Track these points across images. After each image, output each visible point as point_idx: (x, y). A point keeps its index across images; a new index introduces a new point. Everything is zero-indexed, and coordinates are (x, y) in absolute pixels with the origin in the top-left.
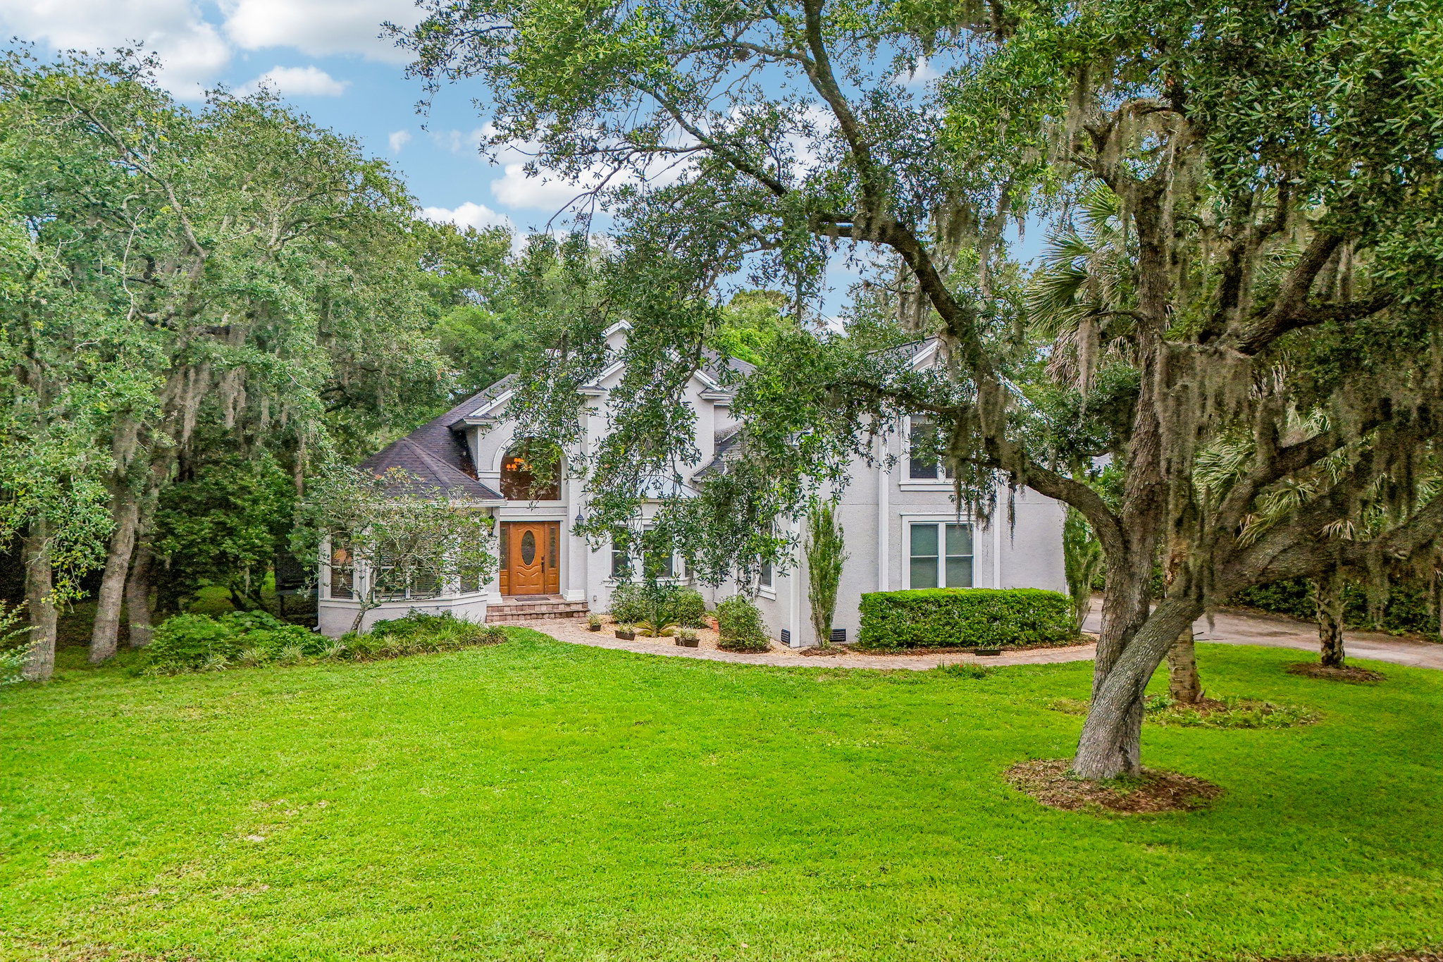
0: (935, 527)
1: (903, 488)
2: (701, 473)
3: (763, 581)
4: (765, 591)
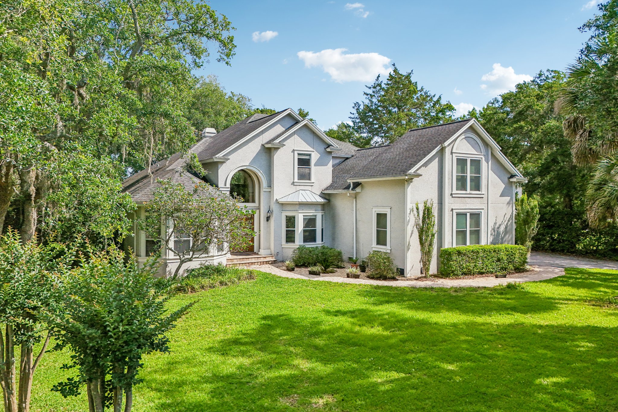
0: (466, 215)
1: (453, 196)
2: (327, 189)
3: (378, 243)
4: (381, 248)
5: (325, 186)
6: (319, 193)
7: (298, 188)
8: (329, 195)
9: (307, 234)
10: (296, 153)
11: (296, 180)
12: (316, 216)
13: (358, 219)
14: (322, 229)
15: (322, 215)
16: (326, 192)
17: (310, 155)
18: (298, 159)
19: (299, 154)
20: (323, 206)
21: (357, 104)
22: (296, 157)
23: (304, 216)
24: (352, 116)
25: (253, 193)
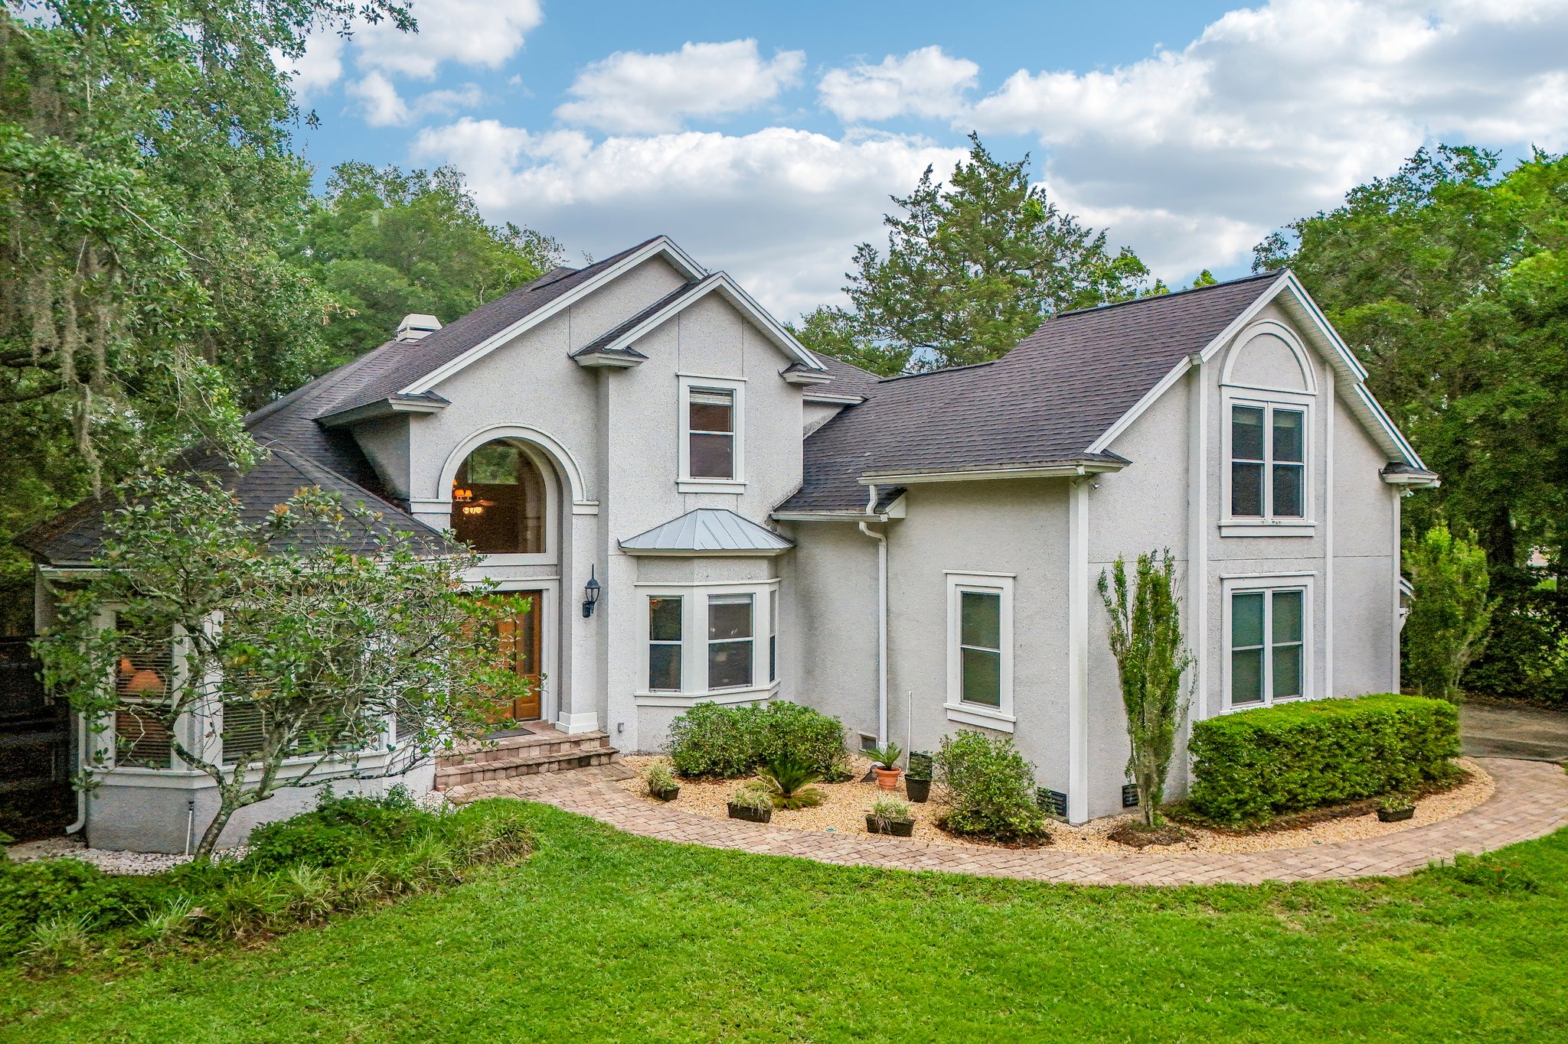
0: (1261, 596)
1: (1225, 532)
2: (785, 506)
3: (968, 695)
4: (978, 713)
5: (779, 496)
6: (760, 518)
7: (692, 503)
8: (794, 525)
9: (722, 657)
10: (685, 384)
11: (685, 476)
12: (751, 596)
13: (892, 609)
14: (772, 639)
15: (772, 593)
16: (784, 516)
17: (730, 393)
18: (692, 405)
19: (694, 390)
20: (775, 561)
21: (865, 252)
22: (686, 399)
23: (710, 597)
24: (853, 285)
25: (540, 518)
